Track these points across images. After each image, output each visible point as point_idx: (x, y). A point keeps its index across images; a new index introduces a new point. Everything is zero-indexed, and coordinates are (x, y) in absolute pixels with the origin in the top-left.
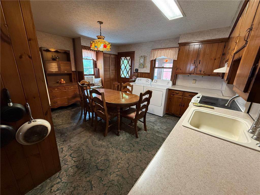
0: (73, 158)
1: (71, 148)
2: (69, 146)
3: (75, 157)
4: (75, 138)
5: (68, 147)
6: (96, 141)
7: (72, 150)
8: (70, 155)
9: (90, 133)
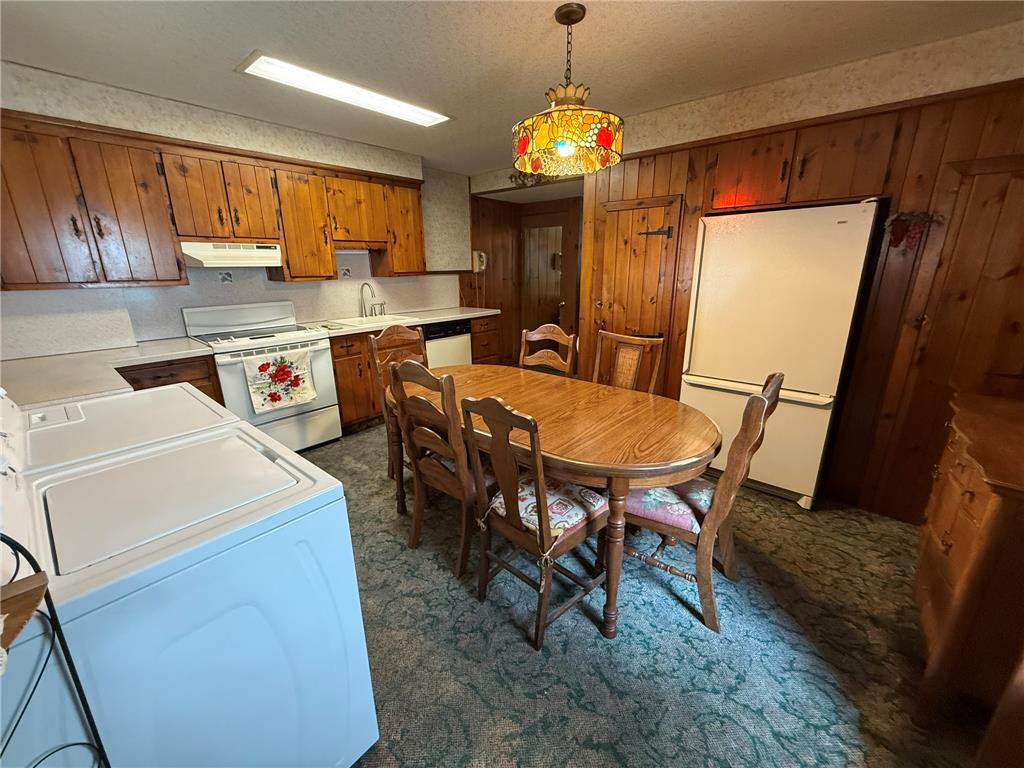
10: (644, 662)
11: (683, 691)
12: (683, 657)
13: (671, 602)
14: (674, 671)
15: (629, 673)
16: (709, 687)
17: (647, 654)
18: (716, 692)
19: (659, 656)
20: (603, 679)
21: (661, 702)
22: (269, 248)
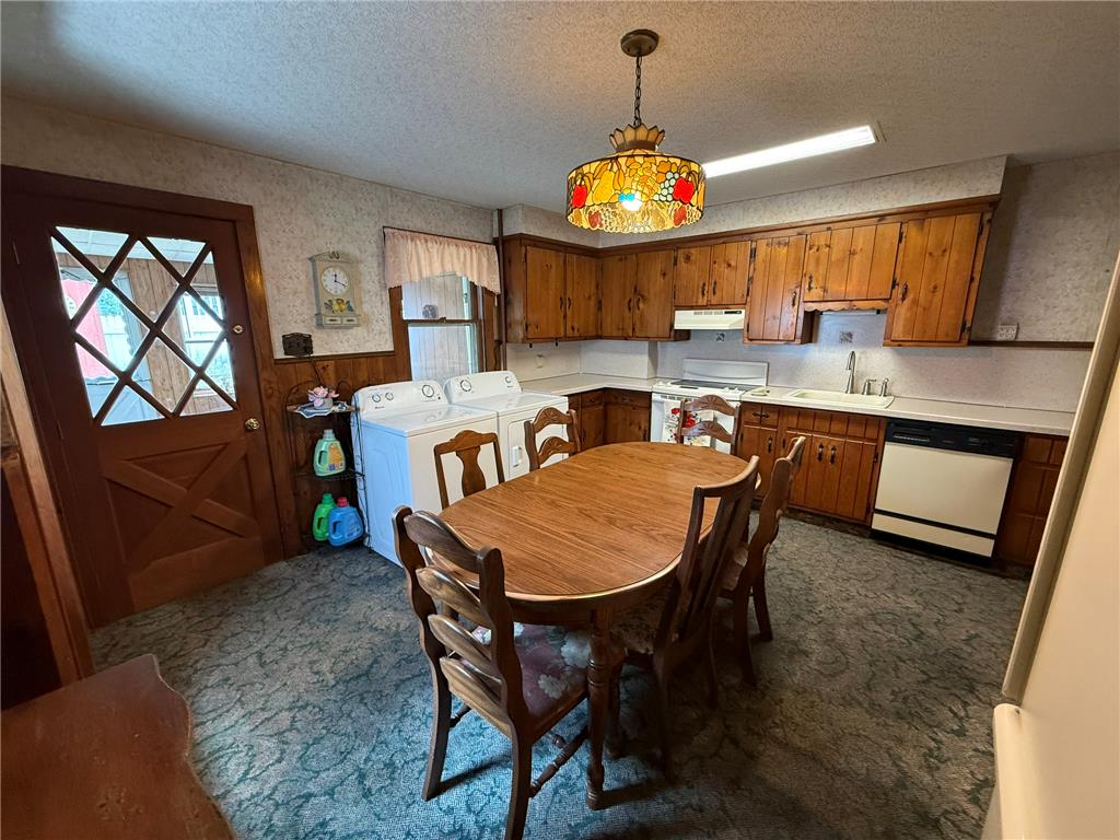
0: (962, 718)
1: (930, 750)
2: (931, 769)
3: (951, 710)
4: (859, 765)
5: (938, 768)
6: (819, 663)
7: (934, 740)
8: (961, 733)
9: (781, 701)
10: (417, 709)
11: (380, 732)
12: (409, 744)
13: (478, 758)
14: (400, 731)
15: (412, 695)
16: (373, 756)
17: (424, 713)
18: (366, 761)
19: (418, 722)
20: (414, 676)
21: (379, 711)
22: (735, 312)
